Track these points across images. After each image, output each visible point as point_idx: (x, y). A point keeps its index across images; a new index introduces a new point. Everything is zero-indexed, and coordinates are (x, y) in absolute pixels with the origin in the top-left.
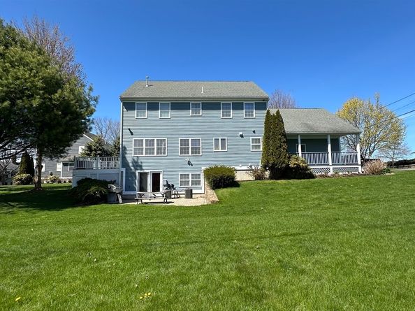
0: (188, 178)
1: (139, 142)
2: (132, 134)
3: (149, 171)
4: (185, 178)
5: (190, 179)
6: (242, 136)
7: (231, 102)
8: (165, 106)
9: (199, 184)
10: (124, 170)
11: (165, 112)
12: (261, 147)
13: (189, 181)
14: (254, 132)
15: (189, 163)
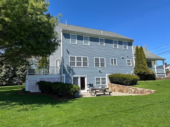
0: (100, 80)
1: (72, 58)
2: (69, 53)
3: (79, 76)
4: (98, 80)
5: (101, 81)
6: (123, 58)
7: (117, 41)
8: (86, 39)
9: (105, 84)
10: (64, 75)
11: (86, 42)
12: (131, 64)
13: (100, 82)
14: (128, 56)
15: (100, 71)
